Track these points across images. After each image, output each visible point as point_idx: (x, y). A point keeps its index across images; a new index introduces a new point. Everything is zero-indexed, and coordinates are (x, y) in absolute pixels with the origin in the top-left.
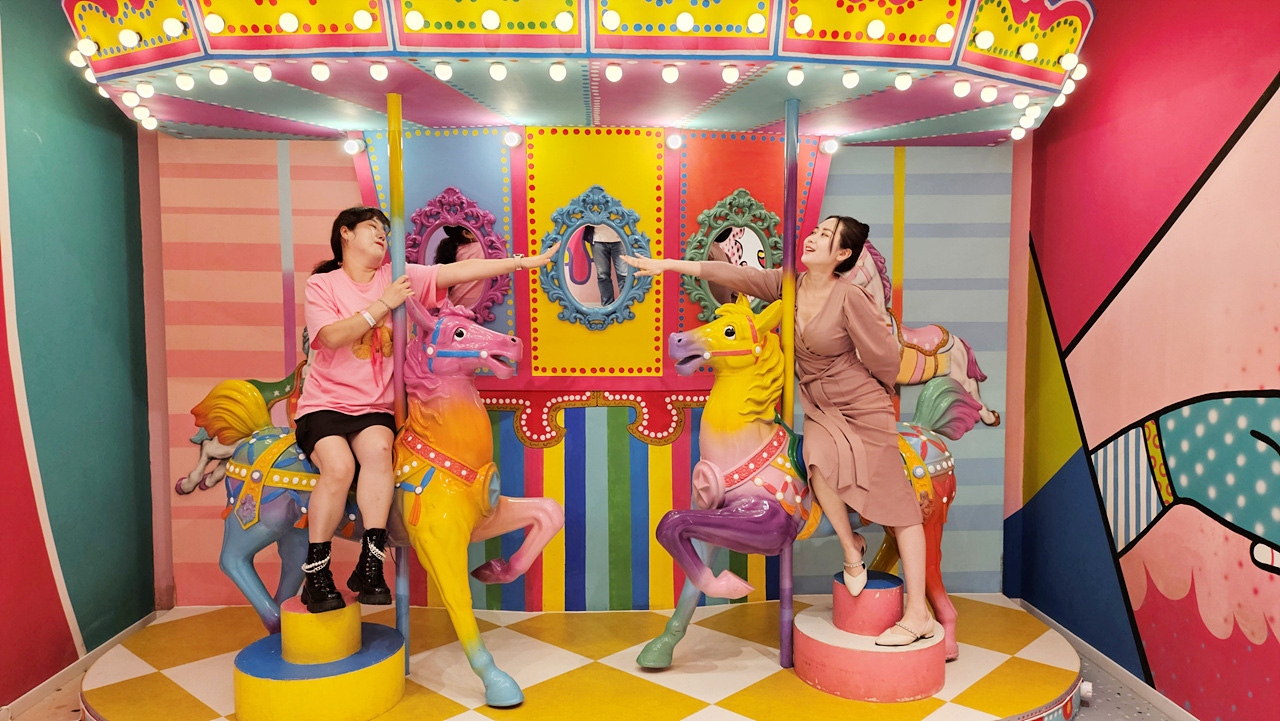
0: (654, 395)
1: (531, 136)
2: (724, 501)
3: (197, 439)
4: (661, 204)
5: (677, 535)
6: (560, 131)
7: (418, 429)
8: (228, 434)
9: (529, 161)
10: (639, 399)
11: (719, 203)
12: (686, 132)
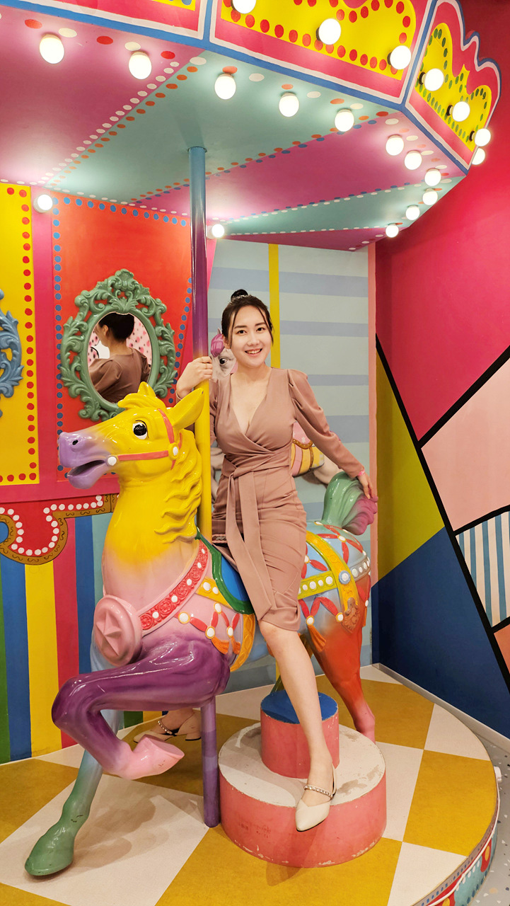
2: (141, 648)
4: (30, 279)
5: (84, 710)
10: (11, 512)
11: (99, 284)
12: (59, 195)
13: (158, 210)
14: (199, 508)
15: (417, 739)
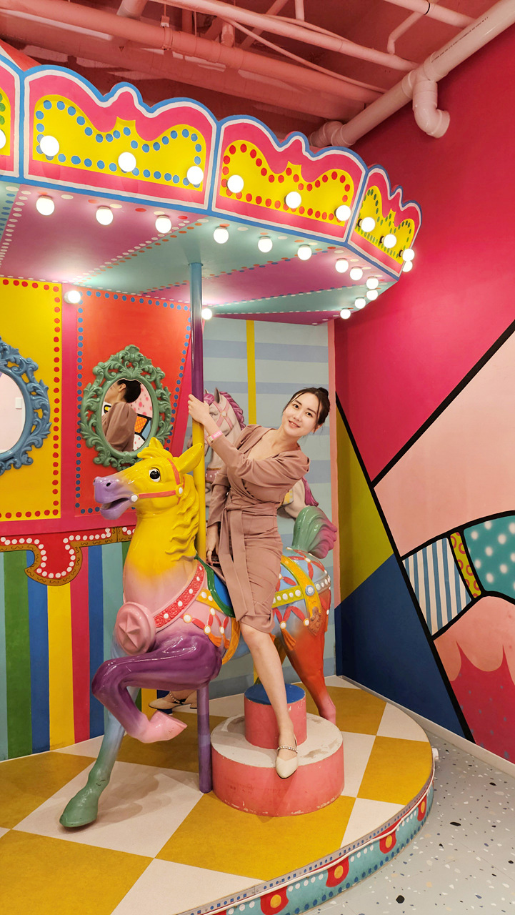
2: (155, 642)
4: (59, 354)
5: (116, 686)
10: (37, 542)
11: (112, 357)
13: (160, 299)
14: (196, 535)
15: (371, 728)
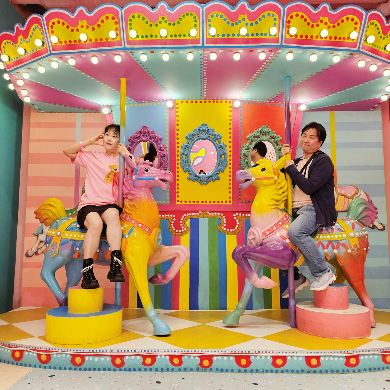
0: (229, 213)
1: (178, 104)
2: (262, 243)
3: (36, 233)
4: (231, 131)
5: (241, 256)
6: (190, 101)
7: (127, 211)
8: (48, 221)
9: (177, 114)
10: (222, 214)
11: (256, 131)
12: (242, 101)
